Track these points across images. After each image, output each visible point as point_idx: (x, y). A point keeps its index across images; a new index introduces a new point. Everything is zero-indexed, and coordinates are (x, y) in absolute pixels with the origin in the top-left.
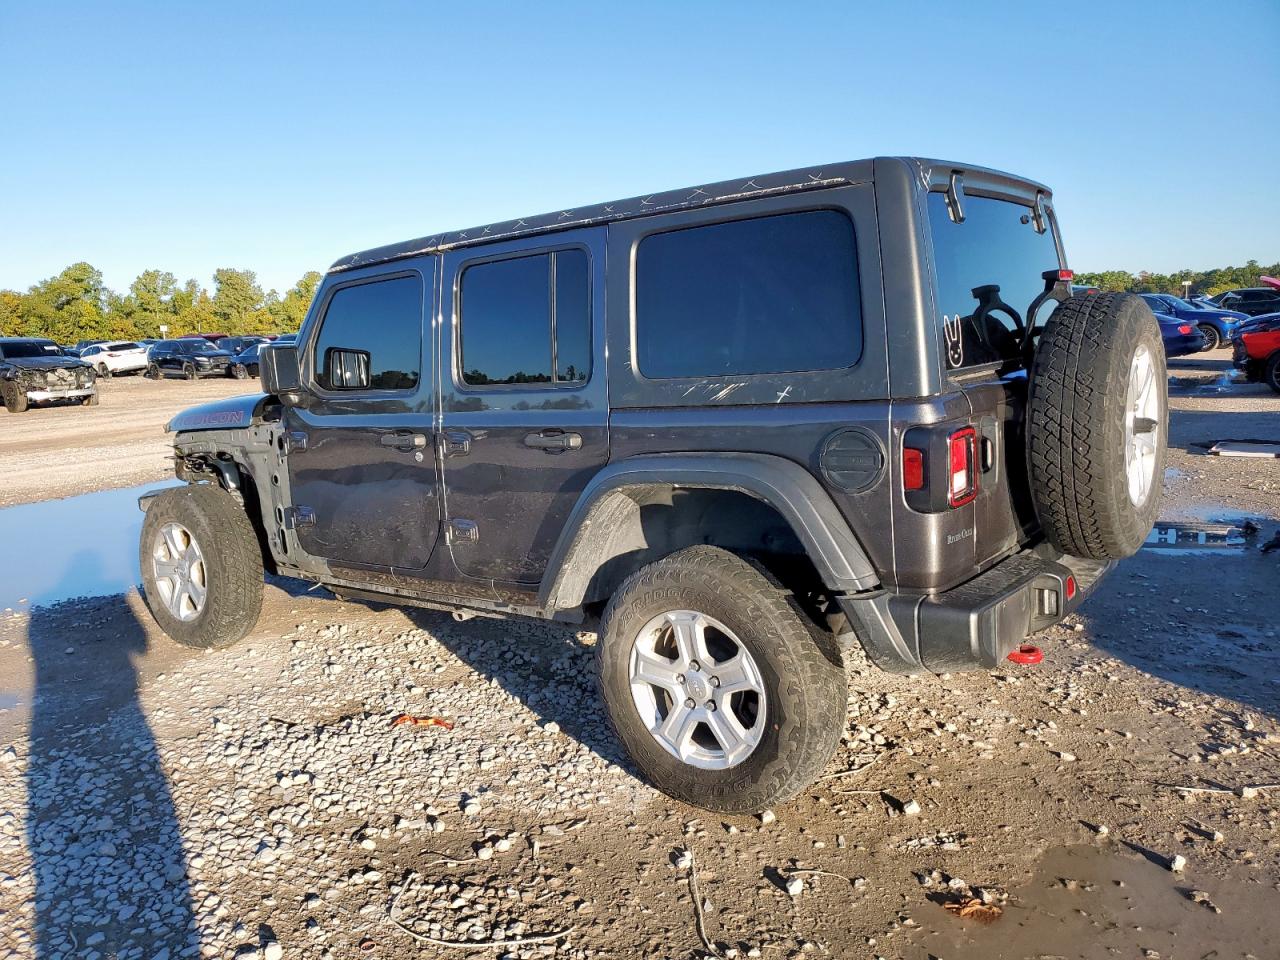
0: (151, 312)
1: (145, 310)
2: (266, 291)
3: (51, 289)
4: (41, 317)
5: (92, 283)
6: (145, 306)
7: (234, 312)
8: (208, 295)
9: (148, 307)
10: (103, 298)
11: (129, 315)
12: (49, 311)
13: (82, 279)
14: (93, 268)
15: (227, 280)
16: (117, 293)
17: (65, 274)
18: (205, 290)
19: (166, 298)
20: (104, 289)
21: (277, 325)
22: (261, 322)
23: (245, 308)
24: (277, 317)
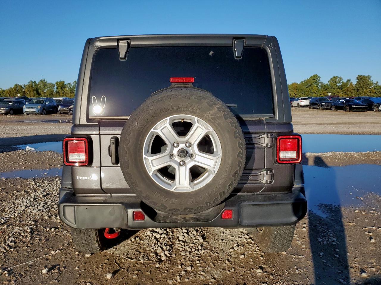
0: (333, 89)
1: (332, 88)
2: (374, 82)
3: (306, 82)
4: (302, 90)
5: (317, 80)
6: (332, 87)
7: (361, 89)
8: (353, 83)
9: (333, 87)
10: (319, 84)
11: (326, 89)
12: (304, 88)
13: (315, 79)
14: (318, 76)
15: (361, 79)
16: (324, 83)
17: (310, 78)
18: (352, 82)
19: (339, 85)
20: (320, 82)
21: (376, 94)
22: (370, 92)
23: (365, 88)
24: (377, 91)
